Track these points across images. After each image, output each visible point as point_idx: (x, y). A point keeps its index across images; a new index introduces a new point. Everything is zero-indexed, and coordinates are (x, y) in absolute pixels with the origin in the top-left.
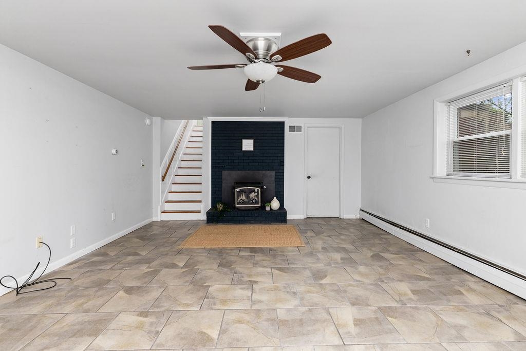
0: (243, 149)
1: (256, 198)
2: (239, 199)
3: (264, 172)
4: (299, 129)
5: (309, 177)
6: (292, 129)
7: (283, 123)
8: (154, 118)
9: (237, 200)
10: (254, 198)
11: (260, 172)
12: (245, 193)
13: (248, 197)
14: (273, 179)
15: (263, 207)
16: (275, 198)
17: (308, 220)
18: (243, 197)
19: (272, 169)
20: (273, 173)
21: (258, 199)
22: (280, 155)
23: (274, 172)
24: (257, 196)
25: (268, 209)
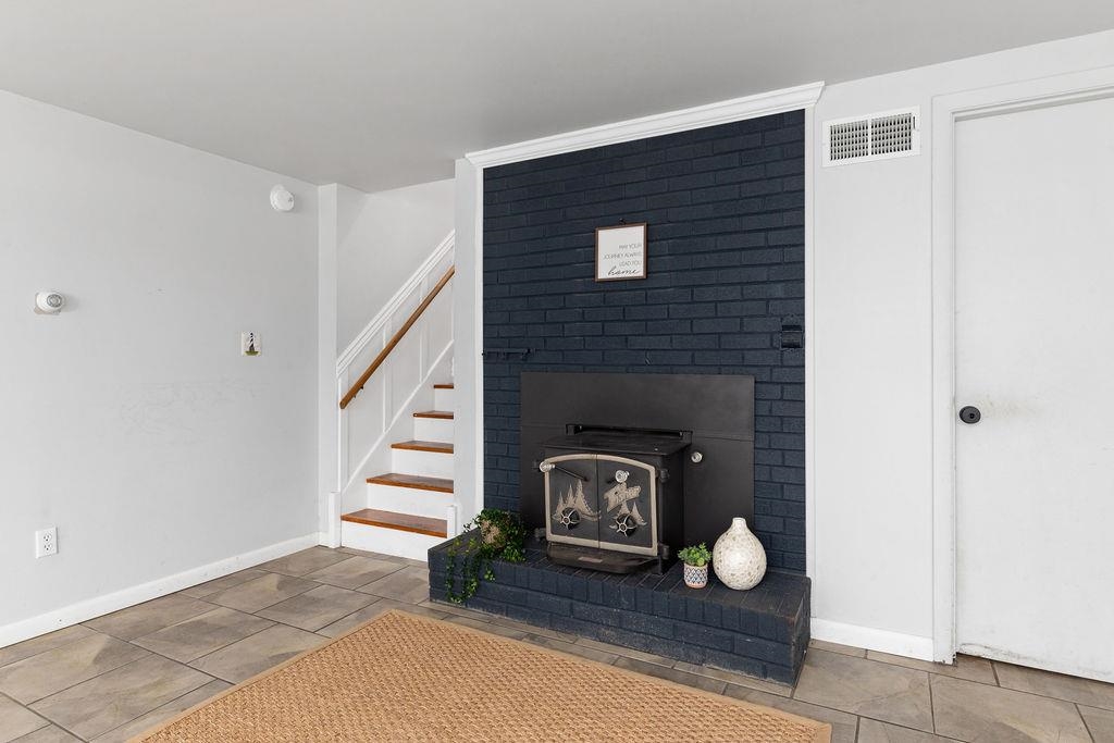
0: (604, 272)
1: (636, 513)
2: (561, 507)
3: (696, 380)
4: (894, 134)
5: (970, 415)
6: (847, 142)
7: (798, 117)
8: (320, 187)
9: (553, 511)
10: (625, 510)
11: (680, 377)
12: (585, 480)
13: (598, 503)
14: (746, 415)
15: (671, 564)
16: (739, 524)
17: (964, 671)
18: (578, 501)
19: (741, 367)
20: (744, 387)
21: (647, 517)
22: (778, 290)
23: (751, 382)
24: (642, 500)
25: (694, 577)
